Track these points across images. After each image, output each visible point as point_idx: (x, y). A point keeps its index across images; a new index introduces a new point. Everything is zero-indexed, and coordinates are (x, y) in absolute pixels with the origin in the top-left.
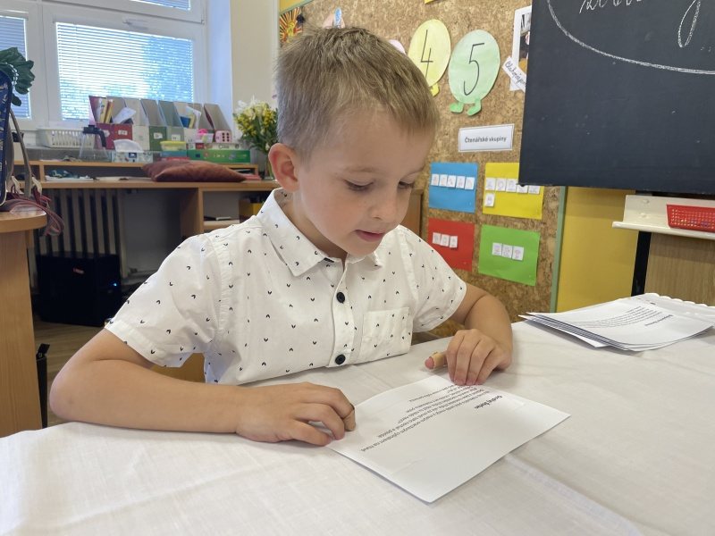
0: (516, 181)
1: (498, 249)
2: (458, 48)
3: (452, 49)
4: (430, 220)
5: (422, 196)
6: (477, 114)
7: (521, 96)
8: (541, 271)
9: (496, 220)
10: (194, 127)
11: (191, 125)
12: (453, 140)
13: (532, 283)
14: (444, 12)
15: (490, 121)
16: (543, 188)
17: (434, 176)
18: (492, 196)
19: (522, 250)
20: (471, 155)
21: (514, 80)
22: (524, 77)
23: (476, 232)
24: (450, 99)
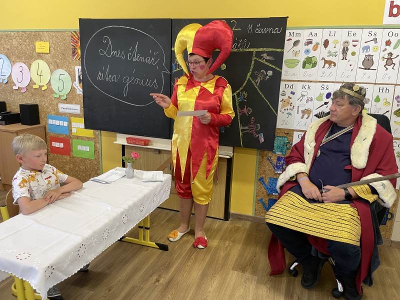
0: (84, 127)
1: (79, 147)
2: (53, 74)
3: (51, 73)
4: (50, 137)
5: (45, 128)
6: (65, 100)
7: (82, 96)
8: (96, 154)
9: (78, 137)
12: (56, 107)
13: (94, 158)
14: (45, 58)
15: (71, 103)
17: (49, 120)
18: (75, 129)
19: (88, 147)
20: (65, 114)
21: (78, 90)
23: (71, 142)
24: (52, 92)
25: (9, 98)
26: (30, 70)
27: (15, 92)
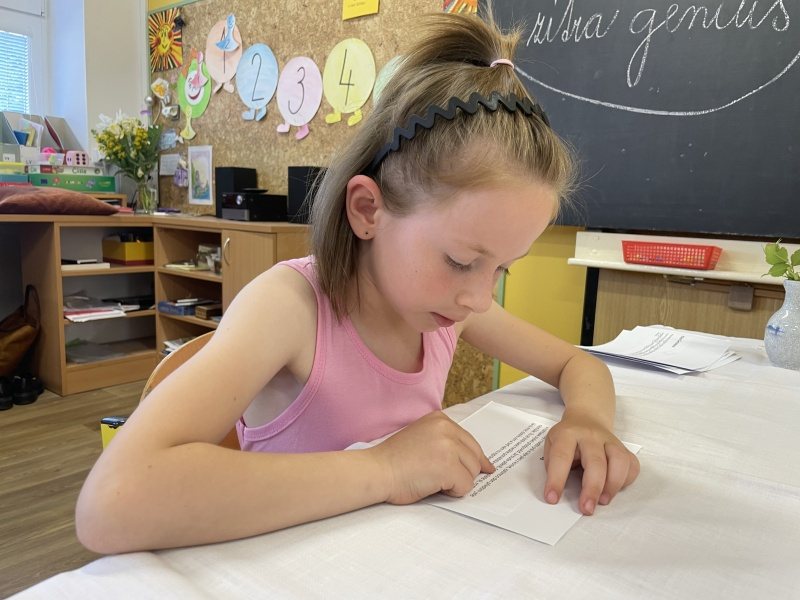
2: (383, 72)
3: (377, 71)
10: (33, 145)
11: (29, 143)
14: (366, 31)
25: (265, 160)
26: (321, 73)
27: (280, 139)
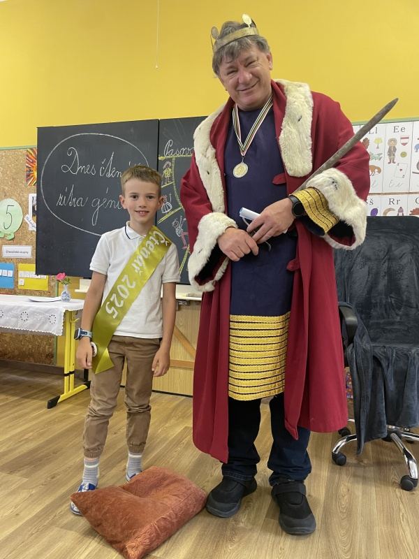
0: (35, 273)
6: (12, 239)
7: (35, 233)
9: (25, 292)
16: (48, 276)
18: (23, 280)
20: (10, 259)
21: (30, 225)
22: (35, 225)
